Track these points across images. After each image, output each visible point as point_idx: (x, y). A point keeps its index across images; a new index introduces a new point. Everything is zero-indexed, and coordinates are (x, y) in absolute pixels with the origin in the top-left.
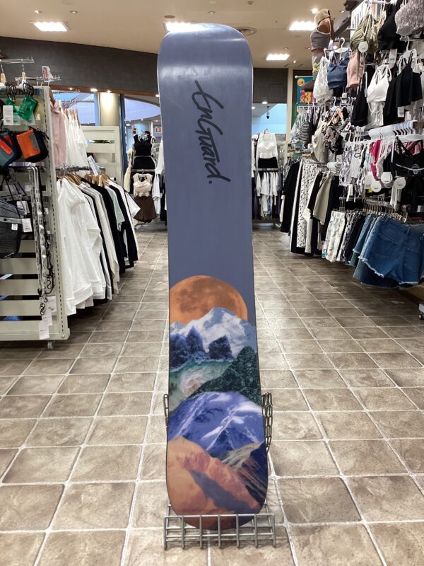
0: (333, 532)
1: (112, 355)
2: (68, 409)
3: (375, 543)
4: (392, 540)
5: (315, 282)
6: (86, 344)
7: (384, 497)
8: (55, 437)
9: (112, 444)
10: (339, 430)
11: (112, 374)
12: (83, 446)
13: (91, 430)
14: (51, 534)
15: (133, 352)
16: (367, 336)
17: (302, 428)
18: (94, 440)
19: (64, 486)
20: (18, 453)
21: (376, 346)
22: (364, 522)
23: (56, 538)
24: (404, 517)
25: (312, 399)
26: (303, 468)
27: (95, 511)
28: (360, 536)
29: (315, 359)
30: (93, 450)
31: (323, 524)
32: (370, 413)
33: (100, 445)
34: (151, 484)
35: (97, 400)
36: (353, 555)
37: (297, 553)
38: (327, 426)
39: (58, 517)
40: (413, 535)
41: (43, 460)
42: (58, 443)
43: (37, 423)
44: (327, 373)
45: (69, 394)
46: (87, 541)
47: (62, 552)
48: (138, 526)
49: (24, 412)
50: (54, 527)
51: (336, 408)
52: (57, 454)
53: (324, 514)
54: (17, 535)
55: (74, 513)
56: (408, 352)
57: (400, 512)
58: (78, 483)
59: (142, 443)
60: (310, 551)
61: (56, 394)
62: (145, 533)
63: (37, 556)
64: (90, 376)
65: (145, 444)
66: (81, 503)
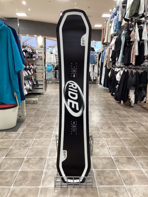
0: (108, 172)
1: (40, 121)
2: (26, 137)
3: (120, 175)
4: (126, 174)
5: (108, 100)
6: (31, 118)
7: (124, 163)
8: (21, 145)
9: (40, 147)
10: (112, 144)
11: (40, 127)
12: (30, 147)
13: (33, 143)
14: (20, 171)
15: (47, 121)
16: (124, 117)
17: (100, 143)
18: (33, 146)
19: (24, 158)
20: (10, 149)
21: (127, 120)
22: (117, 169)
23: (22, 172)
24: (130, 168)
25: (104, 135)
26: (100, 154)
27: (34, 165)
28: (116, 173)
29: (106, 123)
30: (34, 148)
31: (105, 170)
32: (122, 139)
33: (36, 147)
34: (52, 158)
35: (35, 134)
36: (113, 178)
37: (96, 177)
38: (108, 143)
39: (22, 166)
40: (132, 173)
41: (18, 151)
42: (22, 146)
43: (15, 141)
44: (110, 128)
45: (26, 132)
46: (31, 173)
47: (24, 176)
48: (47, 169)
49: (11, 137)
50: (21, 169)
51: (112, 138)
52: (22, 149)
53: (105, 167)
54: (10, 171)
55: (27, 166)
56: (137, 122)
57: (129, 167)
58: (29, 157)
59: (49, 147)
60: (100, 177)
61: (21, 133)
62: (49, 171)
63: (16, 177)
64: (33, 127)
65: (50, 147)
66: (29, 163)
